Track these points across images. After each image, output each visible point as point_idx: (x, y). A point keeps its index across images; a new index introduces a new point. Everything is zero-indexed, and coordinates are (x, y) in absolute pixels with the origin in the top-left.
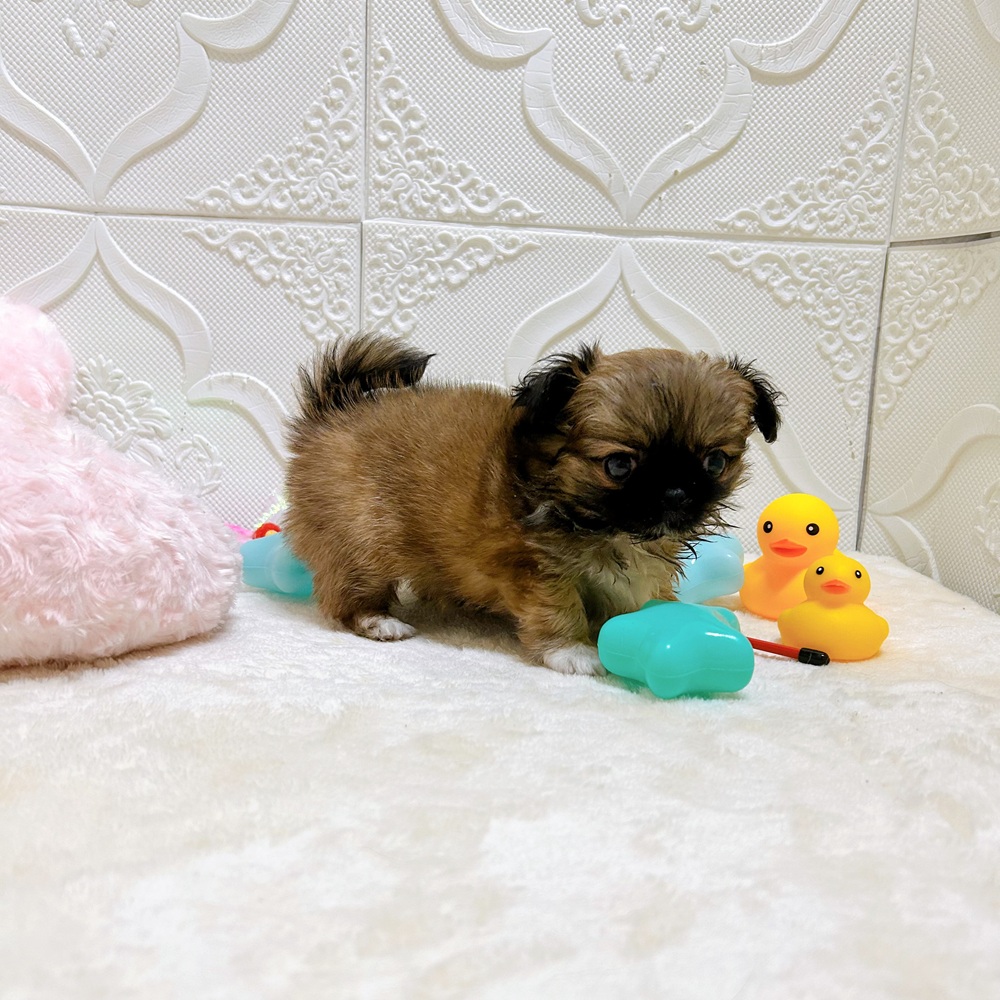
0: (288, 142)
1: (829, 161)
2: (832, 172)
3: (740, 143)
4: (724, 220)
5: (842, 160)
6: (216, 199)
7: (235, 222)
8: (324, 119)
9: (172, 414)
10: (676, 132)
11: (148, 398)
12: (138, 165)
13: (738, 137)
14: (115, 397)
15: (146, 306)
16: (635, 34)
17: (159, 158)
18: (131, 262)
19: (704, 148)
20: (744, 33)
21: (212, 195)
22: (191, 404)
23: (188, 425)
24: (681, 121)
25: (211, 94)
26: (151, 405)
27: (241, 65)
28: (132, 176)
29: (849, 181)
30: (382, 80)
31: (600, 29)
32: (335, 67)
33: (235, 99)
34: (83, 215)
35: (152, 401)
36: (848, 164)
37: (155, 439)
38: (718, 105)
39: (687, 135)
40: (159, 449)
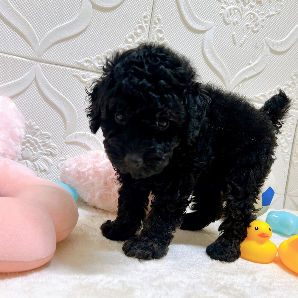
0: (118, 46)
1: (287, 81)
2: (288, 85)
3: (264, 71)
4: (257, 96)
5: (291, 81)
6: (88, 63)
7: (94, 74)
8: (133, 40)
9: (58, 147)
10: (246, 65)
11: (49, 139)
12: (58, 45)
13: (263, 70)
14: (35, 138)
15: (54, 102)
16: (239, 30)
17: (67, 43)
18: (49, 83)
19: (254, 72)
20: (269, 36)
21: (86, 61)
22: (67, 143)
23: (64, 151)
24: (248, 61)
25: (91, 22)
26: (50, 142)
27: (105, 13)
28: (54, 48)
29: (292, 88)
30: (156, 29)
31: (229, 26)
32: (140, 21)
33: (100, 26)
34: (31, 61)
35: (51, 140)
36: (293, 83)
37: (50, 156)
38: (260, 58)
39: (249, 66)
40: (51, 160)
